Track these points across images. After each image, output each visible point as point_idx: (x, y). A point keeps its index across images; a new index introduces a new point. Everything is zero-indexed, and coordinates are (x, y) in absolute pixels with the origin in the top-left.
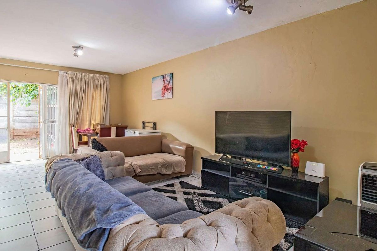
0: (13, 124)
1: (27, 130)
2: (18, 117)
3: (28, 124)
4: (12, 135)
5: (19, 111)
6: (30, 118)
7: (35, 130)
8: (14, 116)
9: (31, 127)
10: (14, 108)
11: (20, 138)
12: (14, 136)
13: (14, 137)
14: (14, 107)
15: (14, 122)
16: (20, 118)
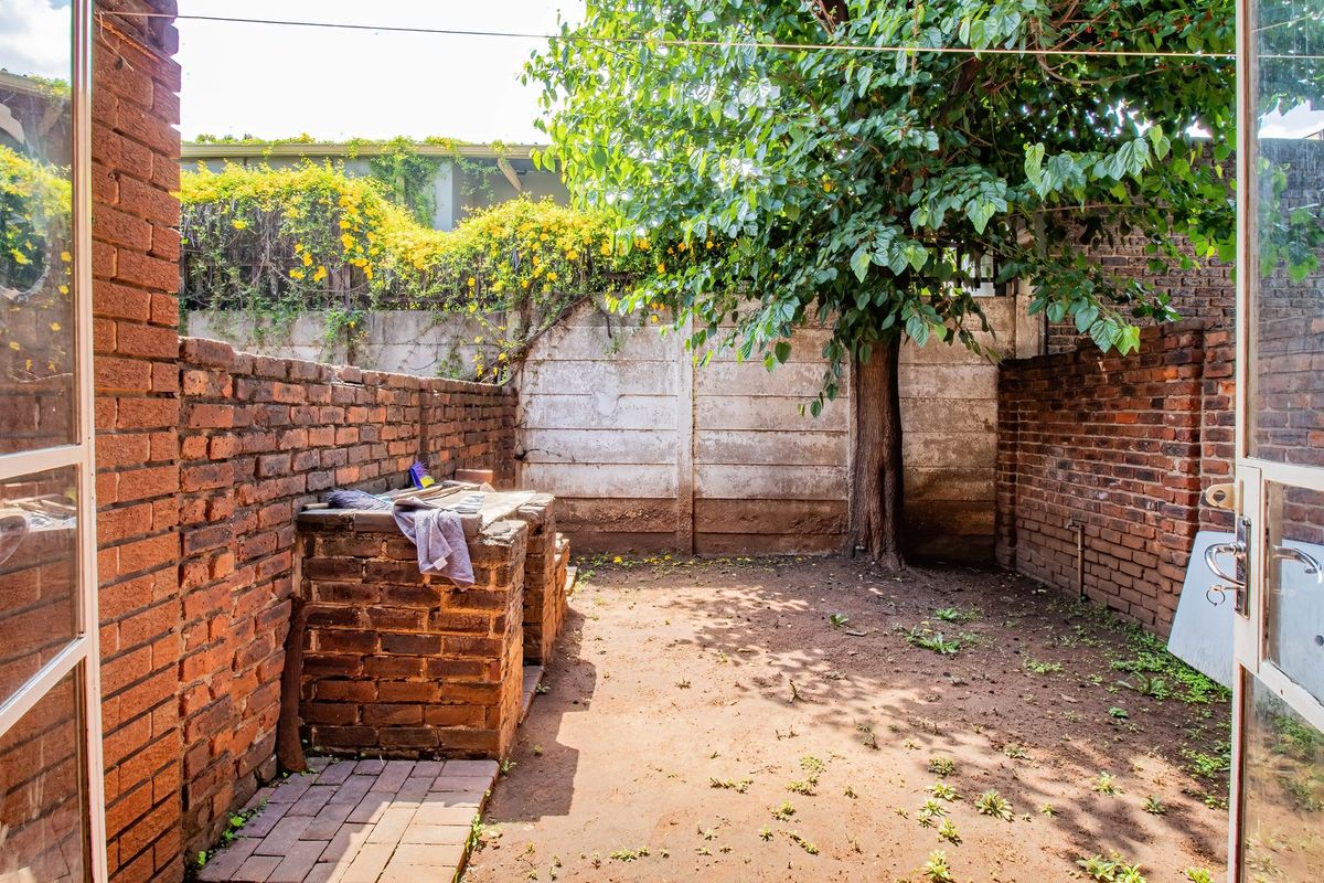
0: (695, 470)
1: (757, 507)
2: (713, 436)
3: (760, 471)
4: (689, 528)
5: (720, 401)
6: (769, 440)
7: (794, 507)
8: (698, 425)
9: (777, 491)
10: (701, 384)
11: (725, 549)
12: (699, 537)
13: (699, 544)
14: (699, 380)
15: (697, 461)
16: (724, 437)
